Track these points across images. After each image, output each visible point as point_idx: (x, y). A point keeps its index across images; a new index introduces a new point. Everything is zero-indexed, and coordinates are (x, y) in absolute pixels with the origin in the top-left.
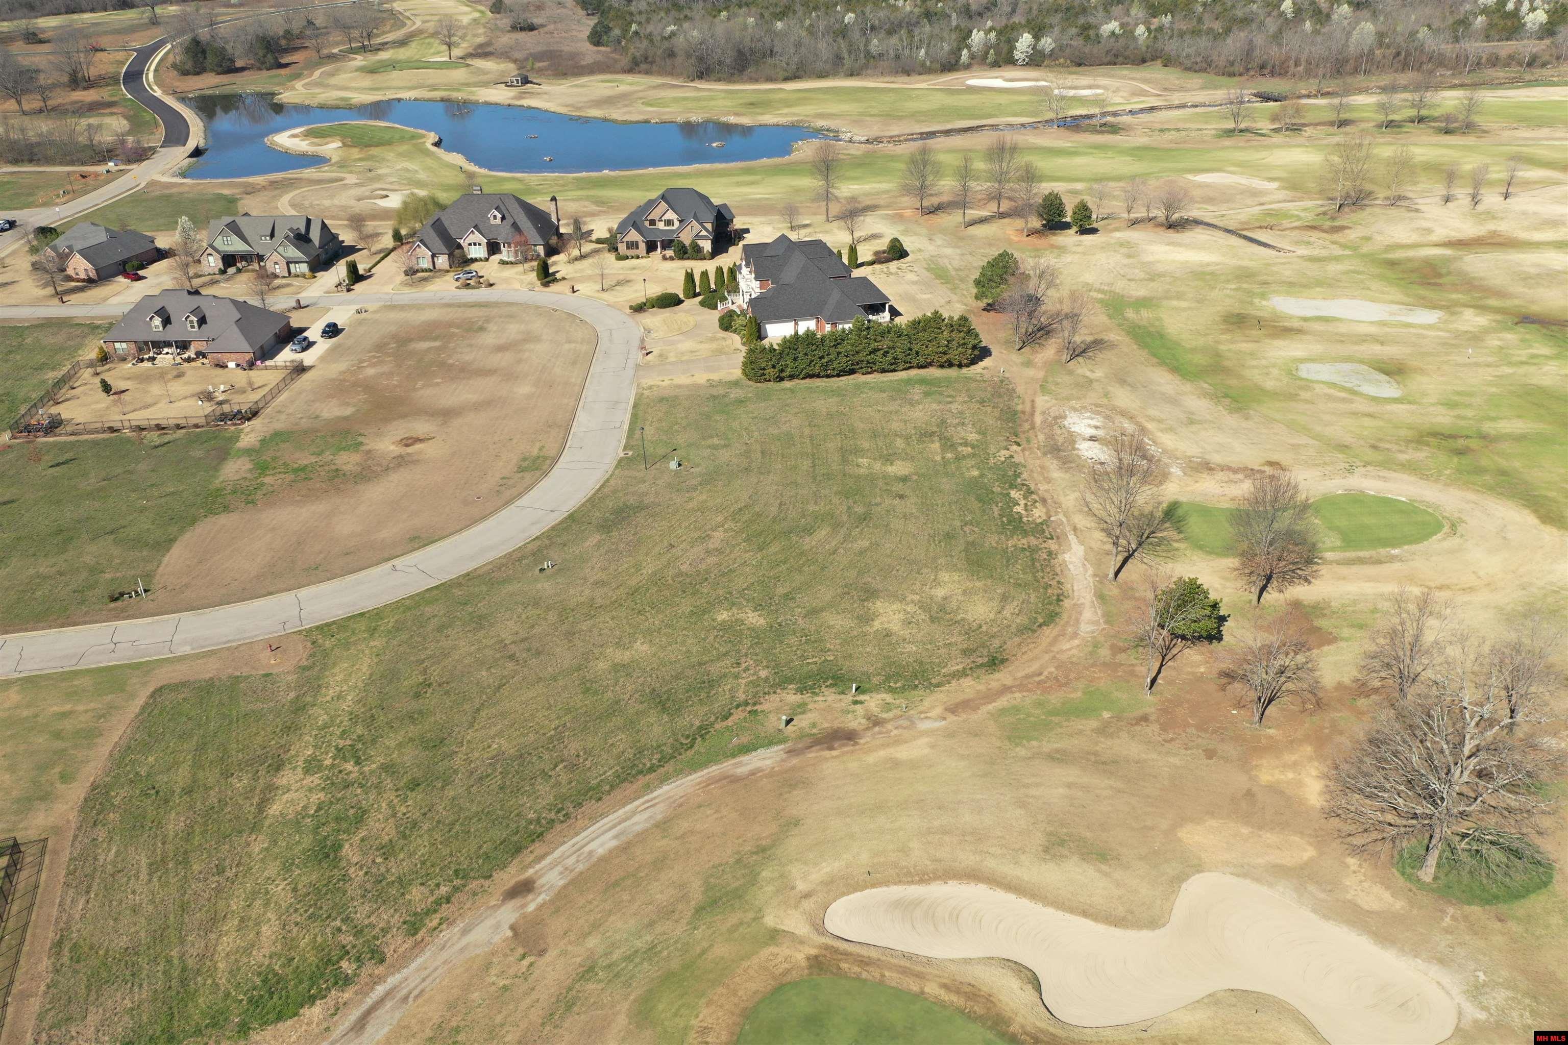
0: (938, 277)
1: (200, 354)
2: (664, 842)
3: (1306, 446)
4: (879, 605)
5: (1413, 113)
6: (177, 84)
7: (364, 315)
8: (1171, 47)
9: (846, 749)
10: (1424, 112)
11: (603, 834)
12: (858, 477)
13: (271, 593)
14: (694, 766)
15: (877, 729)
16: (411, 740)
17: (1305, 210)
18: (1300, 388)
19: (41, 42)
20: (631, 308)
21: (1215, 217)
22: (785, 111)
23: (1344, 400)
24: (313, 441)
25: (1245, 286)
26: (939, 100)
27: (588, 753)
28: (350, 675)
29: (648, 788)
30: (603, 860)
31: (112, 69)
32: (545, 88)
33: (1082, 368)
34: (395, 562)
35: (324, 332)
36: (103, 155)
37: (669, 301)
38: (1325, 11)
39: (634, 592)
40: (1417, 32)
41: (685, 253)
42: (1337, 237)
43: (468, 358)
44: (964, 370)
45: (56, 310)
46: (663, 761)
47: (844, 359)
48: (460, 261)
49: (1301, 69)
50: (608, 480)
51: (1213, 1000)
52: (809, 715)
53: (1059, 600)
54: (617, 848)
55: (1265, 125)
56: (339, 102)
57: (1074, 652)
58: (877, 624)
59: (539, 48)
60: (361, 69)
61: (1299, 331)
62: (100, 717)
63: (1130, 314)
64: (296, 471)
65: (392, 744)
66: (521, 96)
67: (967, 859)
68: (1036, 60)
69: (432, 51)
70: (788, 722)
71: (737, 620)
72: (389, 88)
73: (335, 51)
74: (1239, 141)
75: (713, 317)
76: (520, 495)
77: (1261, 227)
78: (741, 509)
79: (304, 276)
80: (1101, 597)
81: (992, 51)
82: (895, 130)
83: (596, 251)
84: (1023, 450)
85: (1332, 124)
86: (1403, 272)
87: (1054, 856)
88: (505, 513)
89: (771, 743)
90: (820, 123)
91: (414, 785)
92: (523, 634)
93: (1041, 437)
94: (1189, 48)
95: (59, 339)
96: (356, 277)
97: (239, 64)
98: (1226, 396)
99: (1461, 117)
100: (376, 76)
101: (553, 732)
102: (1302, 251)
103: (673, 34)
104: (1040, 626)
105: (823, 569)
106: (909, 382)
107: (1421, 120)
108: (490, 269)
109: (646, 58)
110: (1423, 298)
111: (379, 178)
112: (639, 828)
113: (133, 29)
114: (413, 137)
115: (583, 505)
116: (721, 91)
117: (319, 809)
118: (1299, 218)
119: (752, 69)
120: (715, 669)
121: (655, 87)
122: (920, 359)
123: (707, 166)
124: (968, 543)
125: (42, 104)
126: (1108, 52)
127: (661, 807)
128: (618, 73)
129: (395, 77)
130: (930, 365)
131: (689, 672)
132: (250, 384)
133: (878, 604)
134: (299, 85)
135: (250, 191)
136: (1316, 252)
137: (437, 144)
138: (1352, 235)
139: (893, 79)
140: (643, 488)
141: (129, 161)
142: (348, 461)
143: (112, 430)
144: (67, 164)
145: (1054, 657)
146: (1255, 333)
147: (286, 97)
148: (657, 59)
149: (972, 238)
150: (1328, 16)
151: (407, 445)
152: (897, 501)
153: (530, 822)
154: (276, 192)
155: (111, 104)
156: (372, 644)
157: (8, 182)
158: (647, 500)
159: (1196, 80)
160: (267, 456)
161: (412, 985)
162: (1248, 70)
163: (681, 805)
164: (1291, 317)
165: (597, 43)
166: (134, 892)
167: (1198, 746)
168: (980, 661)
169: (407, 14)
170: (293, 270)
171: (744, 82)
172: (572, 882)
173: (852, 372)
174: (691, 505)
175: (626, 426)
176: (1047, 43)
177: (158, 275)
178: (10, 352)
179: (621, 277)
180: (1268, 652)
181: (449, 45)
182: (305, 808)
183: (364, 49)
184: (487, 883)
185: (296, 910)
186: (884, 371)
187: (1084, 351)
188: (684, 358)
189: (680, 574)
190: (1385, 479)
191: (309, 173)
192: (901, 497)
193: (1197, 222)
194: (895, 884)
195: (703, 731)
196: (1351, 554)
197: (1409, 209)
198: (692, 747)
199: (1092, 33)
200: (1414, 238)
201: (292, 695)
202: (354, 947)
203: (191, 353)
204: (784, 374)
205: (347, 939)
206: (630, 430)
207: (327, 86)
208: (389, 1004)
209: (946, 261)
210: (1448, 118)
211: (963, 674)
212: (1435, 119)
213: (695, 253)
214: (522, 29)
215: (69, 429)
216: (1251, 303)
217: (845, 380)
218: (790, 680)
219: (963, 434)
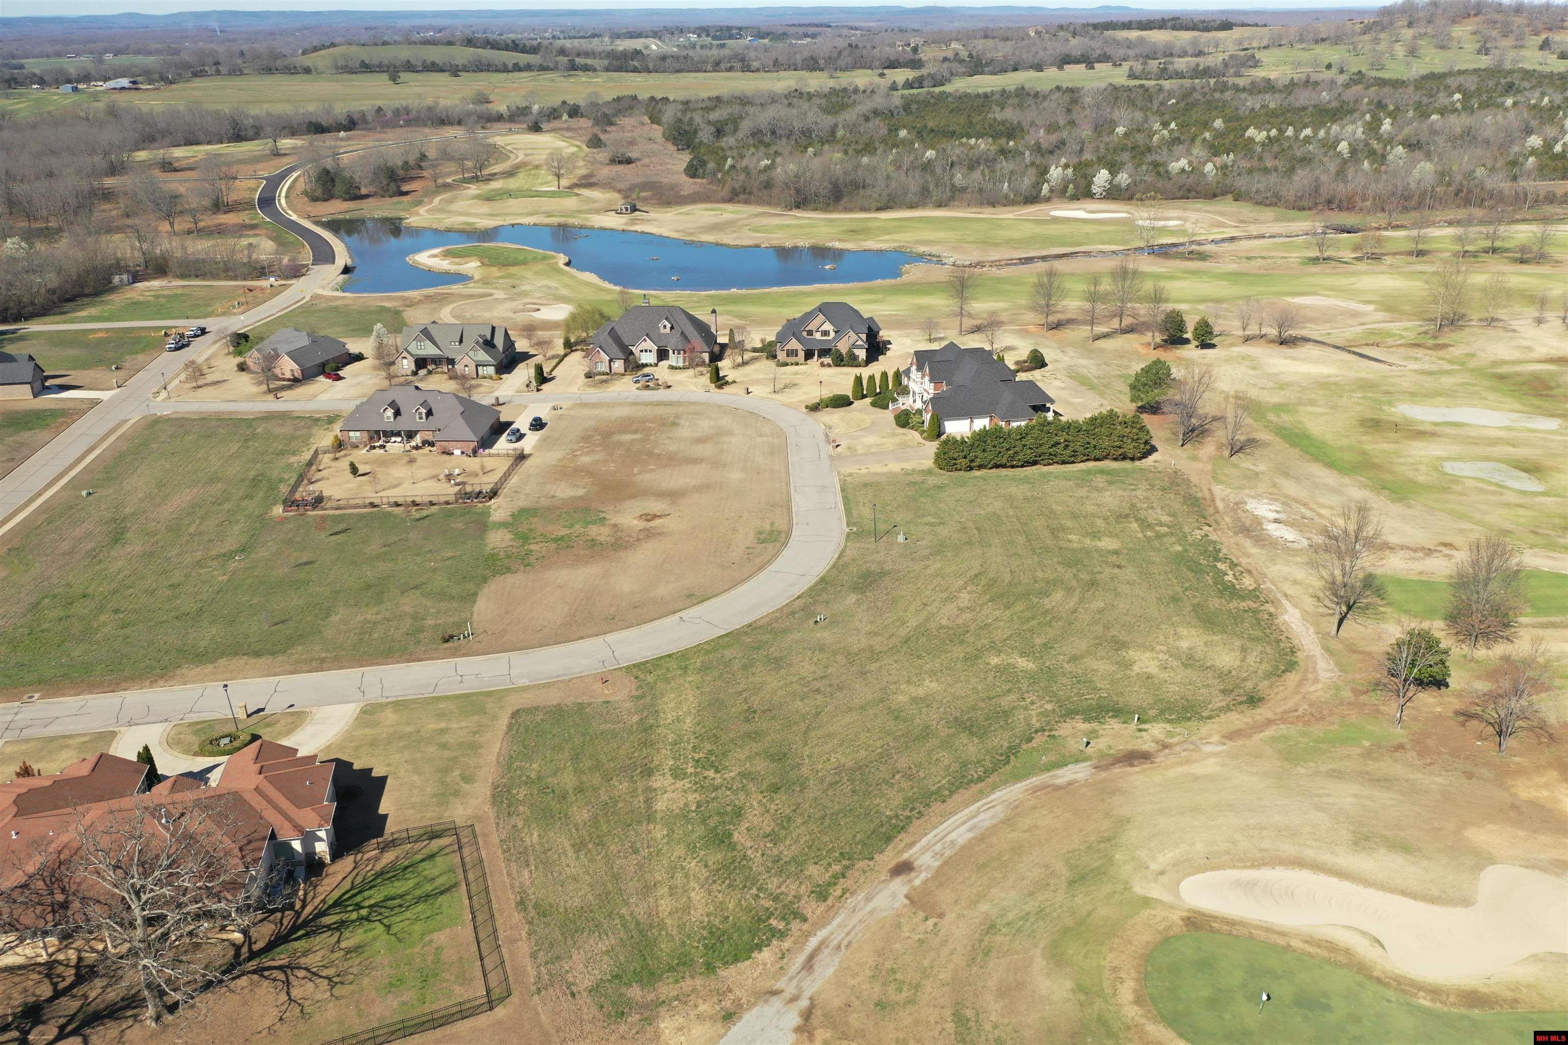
0: (1083, 384)
1: (426, 443)
2: (1014, 835)
3: (1471, 530)
4: (1132, 654)
5: (1487, 244)
6: (309, 209)
7: (559, 412)
8: (1241, 183)
9: (1145, 766)
10: (1498, 244)
11: (958, 827)
12: (1074, 550)
13: (582, 638)
14: (1017, 777)
15: (1167, 751)
16: (757, 754)
17: (1406, 329)
18: (1451, 482)
19: (176, 170)
20: (807, 407)
21: (1321, 335)
22: (886, 237)
23: (1494, 493)
24: (560, 516)
25: (1370, 395)
26: (1029, 229)
27: (919, 766)
28: (680, 703)
29: (981, 794)
30: (964, 847)
31: (246, 195)
32: (652, 215)
33: (1244, 462)
34: (681, 614)
35: (531, 425)
36: (262, 272)
37: (841, 402)
38: (1380, 152)
39: (907, 640)
40: (1474, 171)
41: (842, 360)
42: (1441, 353)
43: (672, 448)
44: (1137, 463)
45: (270, 405)
46: (988, 773)
47: (1029, 451)
48: (633, 366)
49: (1368, 203)
50: (843, 551)
51: (1535, 958)
52: (1102, 740)
53: (1292, 652)
54: (974, 838)
55: (1348, 255)
56: (465, 226)
57: (1321, 693)
58: (1136, 668)
59: (640, 180)
60: (476, 197)
61: (1433, 434)
62: (475, 733)
63: (1271, 417)
64: (556, 540)
65: (742, 757)
66: (633, 222)
67: (1288, 849)
68: (1114, 194)
69: (539, 181)
70: (1088, 743)
71: (1008, 664)
72: (507, 214)
73: (449, 180)
74: (1327, 267)
75: (888, 416)
76: (769, 562)
77: (1367, 345)
78: (976, 576)
79: (491, 378)
80: (1327, 649)
81: (1071, 186)
82: (994, 255)
83: (756, 359)
84: (1215, 530)
85: (1410, 253)
86: (1515, 384)
87: (1364, 848)
88: (761, 576)
89: (1077, 761)
90: (921, 249)
91: (776, 789)
92: (820, 673)
93: (1228, 519)
94: (1260, 183)
95: (287, 429)
96: (542, 378)
97: (364, 191)
98: (1384, 488)
99: (1535, 249)
100: (493, 203)
101: (880, 750)
102: (1413, 365)
103: (767, 168)
104: (1284, 672)
105: (1070, 624)
106: (1089, 472)
107: (1494, 250)
108: (662, 372)
109: (745, 190)
110: (1539, 407)
111: (525, 294)
112: (987, 824)
113: (256, 160)
114: (545, 258)
115: (829, 571)
116: (821, 219)
117: (698, 807)
118: (1402, 337)
119: (846, 199)
120: (1006, 702)
121: (756, 216)
122: (1097, 453)
123: (827, 286)
124: (1194, 605)
125: (193, 225)
126: (1180, 188)
127: (999, 809)
128: (718, 202)
129: (513, 204)
130: (1105, 458)
131: (983, 705)
132: (483, 467)
133: (1131, 652)
134: (422, 210)
135: (411, 304)
136: (1426, 367)
137: (568, 264)
138: (1456, 352)
139: (979, 210)
140: (879, 557)
141: (287, 278)
142: (601, 533)
143: (372, 505)
144: (231, 279)
145: (1304, 697)
146: (1392, 435)
147: (413, 220)
148: (755, 190)
149: (1102, 351)
150: (1384, 157)
151: (648, 520)
152: (1116, 571)
153: (891, 818)
154: (434, 305)
155: (253, 227)
156: (688, 679)
157: (182, 295)
158: (887, 567)
159: (1269, 213)
160: (523, 528)
161: (840, 938)
162: (1316, 204)
163: (1017, 807)
164: (1423, 422)
165: (693, 176)
166: (568, 866)
167: (1456, 769)
168: (1240, 699)
169: (509, 148)
170: (480, 373)
171: (839, 212)
172: (945, 863)
173: (1035, 463)
174: (929, 572)
175: (841, 507)
176: (1123, 178)
177: (354, 376)
178: (247, 440)
179: (787, 381)
180: (1494, 697)
181: (558, 176)
182: (686, 805)
183: (476, 179)
184: (872, 863)
185: (714, 882)
186: (1064, 463)
187: (1241, 448)
188: (873, 450)
189: (941, 627)
190: (1554, 558)
191: (456, 288)
192: (1119, 567)
193: (1306, 340)
194: (1230, 868)
195: (1013, 751)
196: (1545, 620)
197: (1506, 330)
198: (1008, 763)
199: (1161, 169)
200: (1516, 355)
201: (636, 718)
202: (776, 909)
203: (418, 440)
204: (973, 464)
205: (768, 904)
206: (846, 510)
207: (449, 212)
208: (826, 952)
209: (1085, 371)
210: (1523, 249)
211: (1227, 709)
212: (1507, 250)
213: (852, 360)
214: (620, 162)
215: (334, 504)
216: (1381, 410)
217: (1029, 470)
218: (1076, 712)
219: (1155, 516)
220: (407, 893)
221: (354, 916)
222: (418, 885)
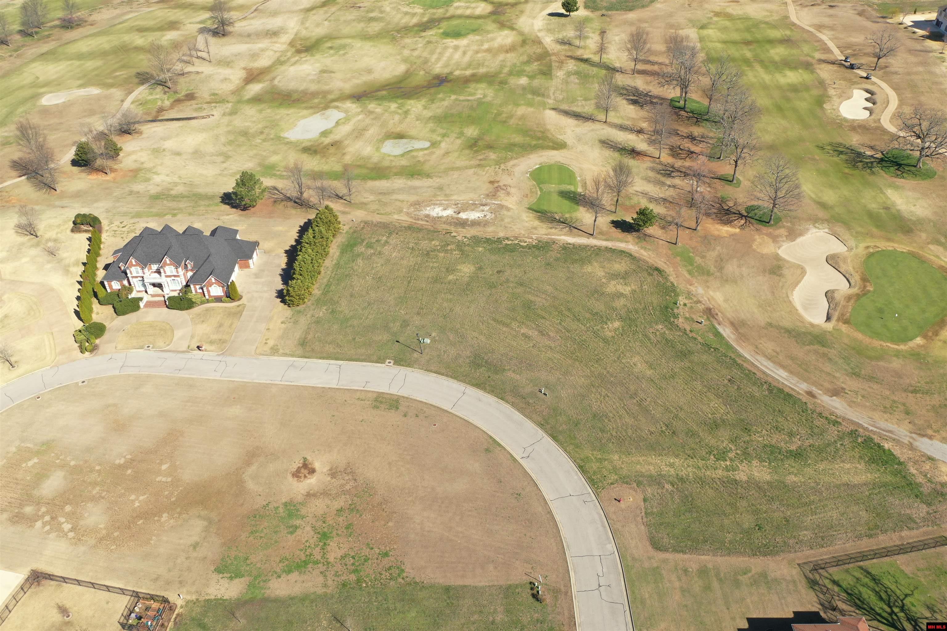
9: (717, 311)
11: (775, 373)
14: (730, 348)
15: (703, 302)
29: (746, 361)
30: (791, 373)
34: (518, 457)
44: (342, 231)
46: (727, 356)
52: (694, 317)
57: (649, 253)
75: (157, 311)
76: (436, 407)
80: (606, 240)
84: (458, 232)
104: (631, 256)
112: (771, 363)
115: (462, 381)
118: (160, 99)
120: (656, 339)
127: (758, 358)
133: (607, 290)
151: (311, 472)
152: (507, 273)
163: (756, 352)
175: (341, 362)
195: (705, 345)
198: (716, 348)
220: (874, 590)
221: (901, 615)
222: (864, 585)
